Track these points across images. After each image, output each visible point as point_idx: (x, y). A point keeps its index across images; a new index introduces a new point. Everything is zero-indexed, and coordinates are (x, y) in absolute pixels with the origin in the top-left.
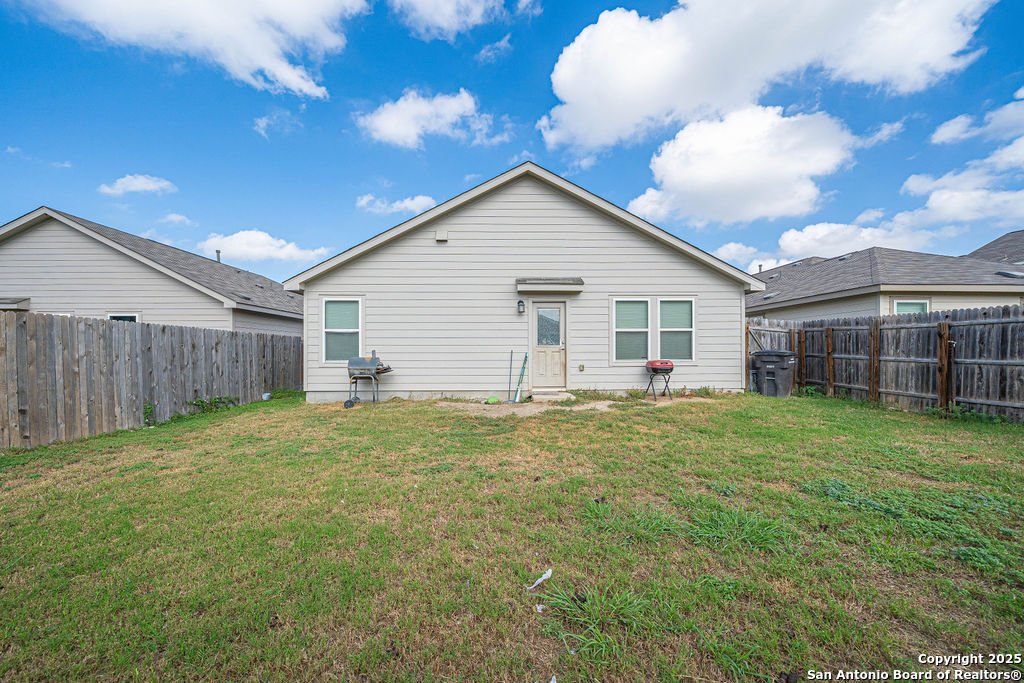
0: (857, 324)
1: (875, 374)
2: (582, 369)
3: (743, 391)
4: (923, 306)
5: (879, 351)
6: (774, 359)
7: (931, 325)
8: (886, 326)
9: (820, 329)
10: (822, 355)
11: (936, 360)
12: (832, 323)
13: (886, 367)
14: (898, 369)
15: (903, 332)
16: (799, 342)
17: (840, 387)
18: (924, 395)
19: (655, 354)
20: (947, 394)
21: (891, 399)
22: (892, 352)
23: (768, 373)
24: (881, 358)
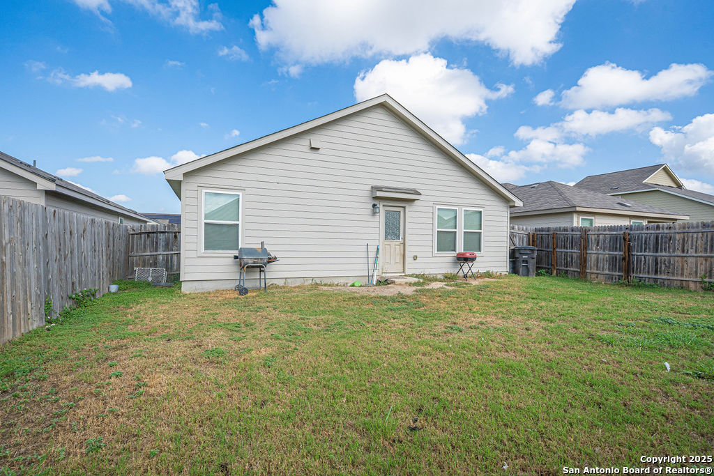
0: (572, 231)
1: (583, 262)
2: (415, 258)
3: (507, 273)
4: (591, 221)
5: (586, 248)
6: (528, 252)
7: (619, 233)
8: (591, 232)
9: (548, 233)
10: (549, 250)
11: (622, 253)
12: (556, 229)
13: (591, 258)
14: (598, 258)
15: (601, 236)
16: (533, 241)
17: (560, 270)
18: (614, 273)
19: (460, 248)
20: (628, 273)
21: (593, 276)
22: (594, 248)
23: (523, 261)
24: (588, 252)
